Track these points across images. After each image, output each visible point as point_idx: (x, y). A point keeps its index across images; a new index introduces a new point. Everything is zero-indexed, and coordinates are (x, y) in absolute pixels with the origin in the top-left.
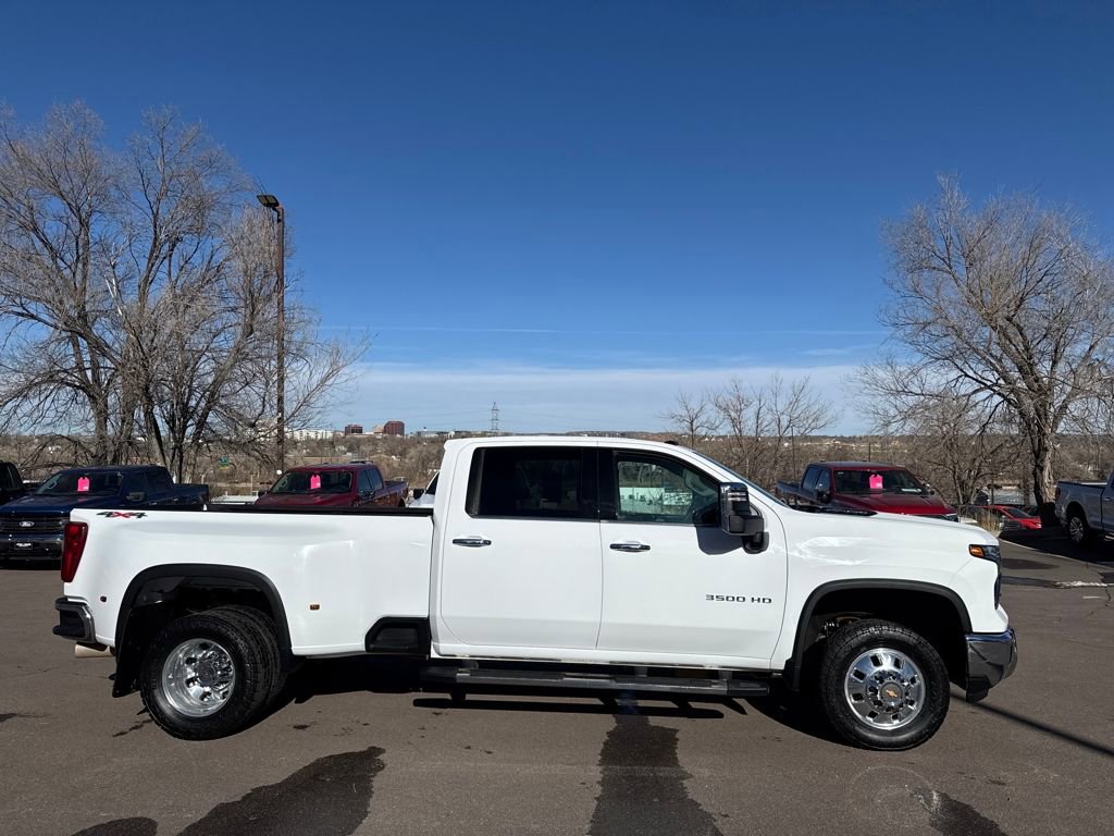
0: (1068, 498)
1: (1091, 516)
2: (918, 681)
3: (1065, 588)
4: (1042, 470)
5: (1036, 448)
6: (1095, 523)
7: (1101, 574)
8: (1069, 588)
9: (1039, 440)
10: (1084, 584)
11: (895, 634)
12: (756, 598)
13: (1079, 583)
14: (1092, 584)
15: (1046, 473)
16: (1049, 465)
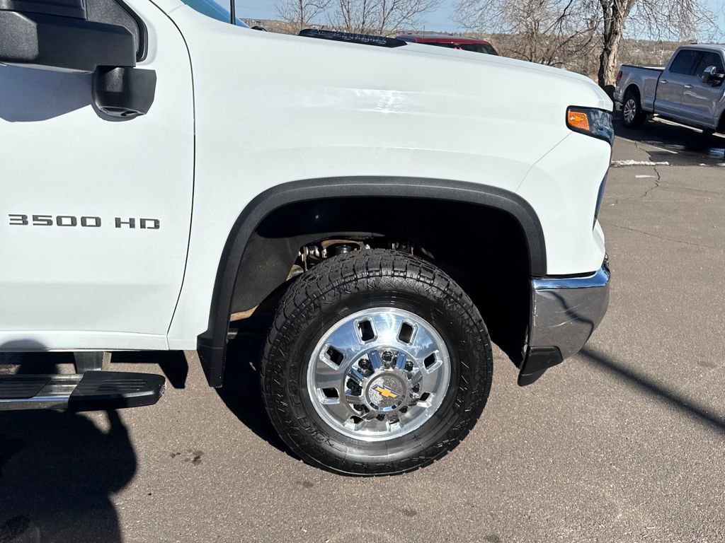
0: (627, 82)
1: (645, 97)
2: (438, 361)
3: (619, 166)
4: (609, 54)
5: (608, 32)
6: (648, 105)
7: (649, 153)
8: (623, 166)
9: (612, 23)
10: (636, 163)
11: (404, 282)
12: (125, 219)
13: (632, 162)
14: (643, 163)
15: (612, 57)
16: (616, 49)
